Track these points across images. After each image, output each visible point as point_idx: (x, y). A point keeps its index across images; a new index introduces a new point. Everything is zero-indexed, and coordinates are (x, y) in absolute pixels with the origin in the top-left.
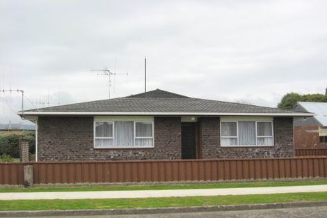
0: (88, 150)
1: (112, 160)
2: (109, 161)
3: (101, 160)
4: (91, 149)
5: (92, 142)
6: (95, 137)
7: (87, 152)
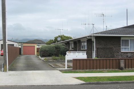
0: (119, 53)
1: (129, 57)
2: (128, 58)
3: (124, 57)
4: (120, 52)
5: (120, 49)
6: (121, 47)
7: (118, 54)
